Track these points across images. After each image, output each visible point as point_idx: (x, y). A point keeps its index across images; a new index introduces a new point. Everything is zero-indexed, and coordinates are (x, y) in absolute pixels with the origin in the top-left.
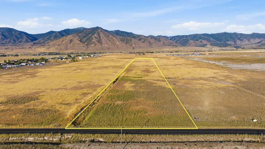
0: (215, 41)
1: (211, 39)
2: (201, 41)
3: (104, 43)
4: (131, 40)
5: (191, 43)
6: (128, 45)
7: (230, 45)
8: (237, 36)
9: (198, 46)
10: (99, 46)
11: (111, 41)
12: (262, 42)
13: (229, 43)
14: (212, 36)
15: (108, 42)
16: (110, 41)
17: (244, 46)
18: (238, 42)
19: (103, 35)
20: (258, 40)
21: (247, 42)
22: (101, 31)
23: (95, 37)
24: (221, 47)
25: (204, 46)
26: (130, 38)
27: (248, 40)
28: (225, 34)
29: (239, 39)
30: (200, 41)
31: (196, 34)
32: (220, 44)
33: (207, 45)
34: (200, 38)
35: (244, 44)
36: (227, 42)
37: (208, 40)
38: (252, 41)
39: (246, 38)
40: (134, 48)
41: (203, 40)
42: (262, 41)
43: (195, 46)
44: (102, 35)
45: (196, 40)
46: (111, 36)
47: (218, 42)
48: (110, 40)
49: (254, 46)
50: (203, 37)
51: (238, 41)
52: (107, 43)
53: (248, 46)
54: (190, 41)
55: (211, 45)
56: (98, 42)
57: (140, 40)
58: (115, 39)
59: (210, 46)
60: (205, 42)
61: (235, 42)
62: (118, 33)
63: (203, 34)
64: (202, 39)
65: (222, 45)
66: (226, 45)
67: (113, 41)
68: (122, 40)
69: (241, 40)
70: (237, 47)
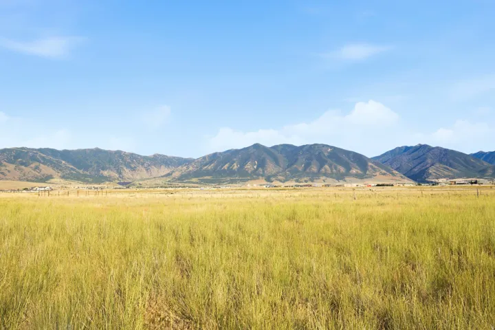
0: (72, 168)
1: (63, 162)
2: (37, 168)
5: (9, 171)
7: (109, 179)
8: (123, 160)
9: (28, 181)
12: (174, 175)
13: (106, 173)
14: (65, 155)
17: (141, 182)
18: (127, 173)
20: (164, 170)
21: (144, 174)
24: (88, 182)
25: (45, 179)
27: (147, 170)
28: (97, 152)
29: (128, 166)
30: (33, 165)
31: (23, 148)
32: (86, 176)
33: (53, 178)
34: (34, 159)
35: (138, 177)
36: (101, 171)
37: (56, 166)
38: (154, 170)
39: (143, 164)
41: (41, 165)
42: (173, 172)
43: (20, 180)
45: (22, 164)
47: (81, 171)
49: (159, 182)
50: (43, 158)
51: (127, 171)
53: (148, 182)
54: (5, 166)
55: (63, 177)
59: (62, 181)
60: (46, 170)
61: (120, 173)
63: (41, 150)
64: (39, 162)
65: (90, 180)
66: (100, 179)
69: (133, 169)
70: (127, 185)
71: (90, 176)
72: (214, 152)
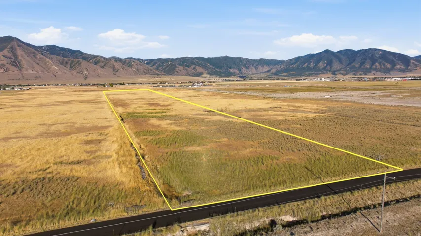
0: (213, 68)
1: (208, 65)
2: (194, 68)
3: (25, 66)
4: (81, 64)
5: (180, 71)
6: (75, 72)
7: (234, 74)
8: (241, 62)
9: (190, 76)
10: (16, 72)
11: (40, 64)
12: (272, 71)
13: (231, 71)
14: (209, 60)
15: (35, 65)
16: (38, 64)
17: (252, 76)
18: (244, 70)
19: (23, 53)
20: (266, 69)
21: (254, 71)
22: (19, 46)
23: (4, 56)
24: (221, 76)
25: (199, 75)
26: (77, 59)
27: (256, 68)
28: (226, 58)
29: (245, 66)
30: (192, 67)
31: (186, 57)
32: (220, 72)
33: (203, 74)
34: (193, 63)
35: (251, 73)
36: (229, 70)
37: (204, 67)
38: (260, 69)
39: (253, 65)
40: (86, 77)
41: (197, 67)
42: (271, 69)
43: (186, 75)
44: (19, 52)
45: (187, 66)
46: (39, 56)
47: (218, 70)
48: (38, 62)
49: (263, 75)
50: (197, 62)
51: (244, 69)
52: (33, 68)
53: (257, 76)
54: (178, 68)
55: (209, 73)
56: (13, 65)
57: (96, 64)
58: (48, 62)
59: (208, 75)
60: (199, 69)
61: (240, 71)
62: (52, 50)
63: (196, 58)
64: (195, 65)
65: (223, 75)
66: (228, 75)
67: (46, 64)
68: (62, 64)
69: (248, 68)
70: (244, 78)
71: (223, 73)
72: (298, 56)
